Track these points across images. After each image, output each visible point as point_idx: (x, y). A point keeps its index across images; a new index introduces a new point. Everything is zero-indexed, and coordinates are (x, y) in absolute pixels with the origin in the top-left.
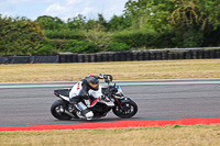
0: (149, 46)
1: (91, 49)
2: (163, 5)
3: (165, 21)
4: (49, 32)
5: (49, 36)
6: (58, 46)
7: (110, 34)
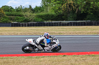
0: (52, 20)
1: (26, 21)
2: (59, 2)
3: (60, 9)
4: (7, 13)
5: (7, 15)
6: (11, 19)
7: (35, 14)
